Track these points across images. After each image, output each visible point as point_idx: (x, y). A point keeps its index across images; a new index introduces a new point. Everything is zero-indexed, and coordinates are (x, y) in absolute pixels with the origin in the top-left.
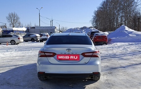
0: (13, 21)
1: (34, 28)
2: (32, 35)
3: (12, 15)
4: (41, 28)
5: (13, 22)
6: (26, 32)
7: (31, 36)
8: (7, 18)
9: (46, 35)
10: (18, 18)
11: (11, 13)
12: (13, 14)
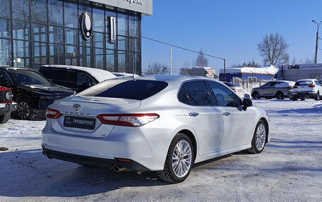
0: (271, 52)
1: (297, 67)
2: (280, 83)
3: (271, 39)
4: (313, 68)
5: (271, 56)
6: (275, 78)
7: (277, 86)
8: (259, 46)
9: (308, 83)
10: (283, 47)
11: (269, 36)
12: (275, 37)
